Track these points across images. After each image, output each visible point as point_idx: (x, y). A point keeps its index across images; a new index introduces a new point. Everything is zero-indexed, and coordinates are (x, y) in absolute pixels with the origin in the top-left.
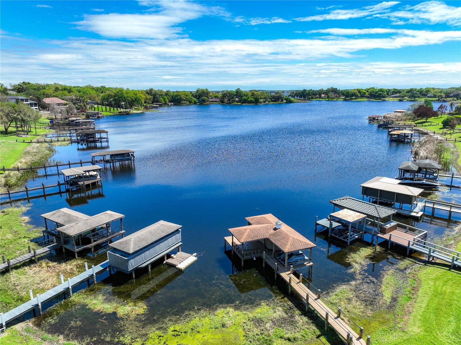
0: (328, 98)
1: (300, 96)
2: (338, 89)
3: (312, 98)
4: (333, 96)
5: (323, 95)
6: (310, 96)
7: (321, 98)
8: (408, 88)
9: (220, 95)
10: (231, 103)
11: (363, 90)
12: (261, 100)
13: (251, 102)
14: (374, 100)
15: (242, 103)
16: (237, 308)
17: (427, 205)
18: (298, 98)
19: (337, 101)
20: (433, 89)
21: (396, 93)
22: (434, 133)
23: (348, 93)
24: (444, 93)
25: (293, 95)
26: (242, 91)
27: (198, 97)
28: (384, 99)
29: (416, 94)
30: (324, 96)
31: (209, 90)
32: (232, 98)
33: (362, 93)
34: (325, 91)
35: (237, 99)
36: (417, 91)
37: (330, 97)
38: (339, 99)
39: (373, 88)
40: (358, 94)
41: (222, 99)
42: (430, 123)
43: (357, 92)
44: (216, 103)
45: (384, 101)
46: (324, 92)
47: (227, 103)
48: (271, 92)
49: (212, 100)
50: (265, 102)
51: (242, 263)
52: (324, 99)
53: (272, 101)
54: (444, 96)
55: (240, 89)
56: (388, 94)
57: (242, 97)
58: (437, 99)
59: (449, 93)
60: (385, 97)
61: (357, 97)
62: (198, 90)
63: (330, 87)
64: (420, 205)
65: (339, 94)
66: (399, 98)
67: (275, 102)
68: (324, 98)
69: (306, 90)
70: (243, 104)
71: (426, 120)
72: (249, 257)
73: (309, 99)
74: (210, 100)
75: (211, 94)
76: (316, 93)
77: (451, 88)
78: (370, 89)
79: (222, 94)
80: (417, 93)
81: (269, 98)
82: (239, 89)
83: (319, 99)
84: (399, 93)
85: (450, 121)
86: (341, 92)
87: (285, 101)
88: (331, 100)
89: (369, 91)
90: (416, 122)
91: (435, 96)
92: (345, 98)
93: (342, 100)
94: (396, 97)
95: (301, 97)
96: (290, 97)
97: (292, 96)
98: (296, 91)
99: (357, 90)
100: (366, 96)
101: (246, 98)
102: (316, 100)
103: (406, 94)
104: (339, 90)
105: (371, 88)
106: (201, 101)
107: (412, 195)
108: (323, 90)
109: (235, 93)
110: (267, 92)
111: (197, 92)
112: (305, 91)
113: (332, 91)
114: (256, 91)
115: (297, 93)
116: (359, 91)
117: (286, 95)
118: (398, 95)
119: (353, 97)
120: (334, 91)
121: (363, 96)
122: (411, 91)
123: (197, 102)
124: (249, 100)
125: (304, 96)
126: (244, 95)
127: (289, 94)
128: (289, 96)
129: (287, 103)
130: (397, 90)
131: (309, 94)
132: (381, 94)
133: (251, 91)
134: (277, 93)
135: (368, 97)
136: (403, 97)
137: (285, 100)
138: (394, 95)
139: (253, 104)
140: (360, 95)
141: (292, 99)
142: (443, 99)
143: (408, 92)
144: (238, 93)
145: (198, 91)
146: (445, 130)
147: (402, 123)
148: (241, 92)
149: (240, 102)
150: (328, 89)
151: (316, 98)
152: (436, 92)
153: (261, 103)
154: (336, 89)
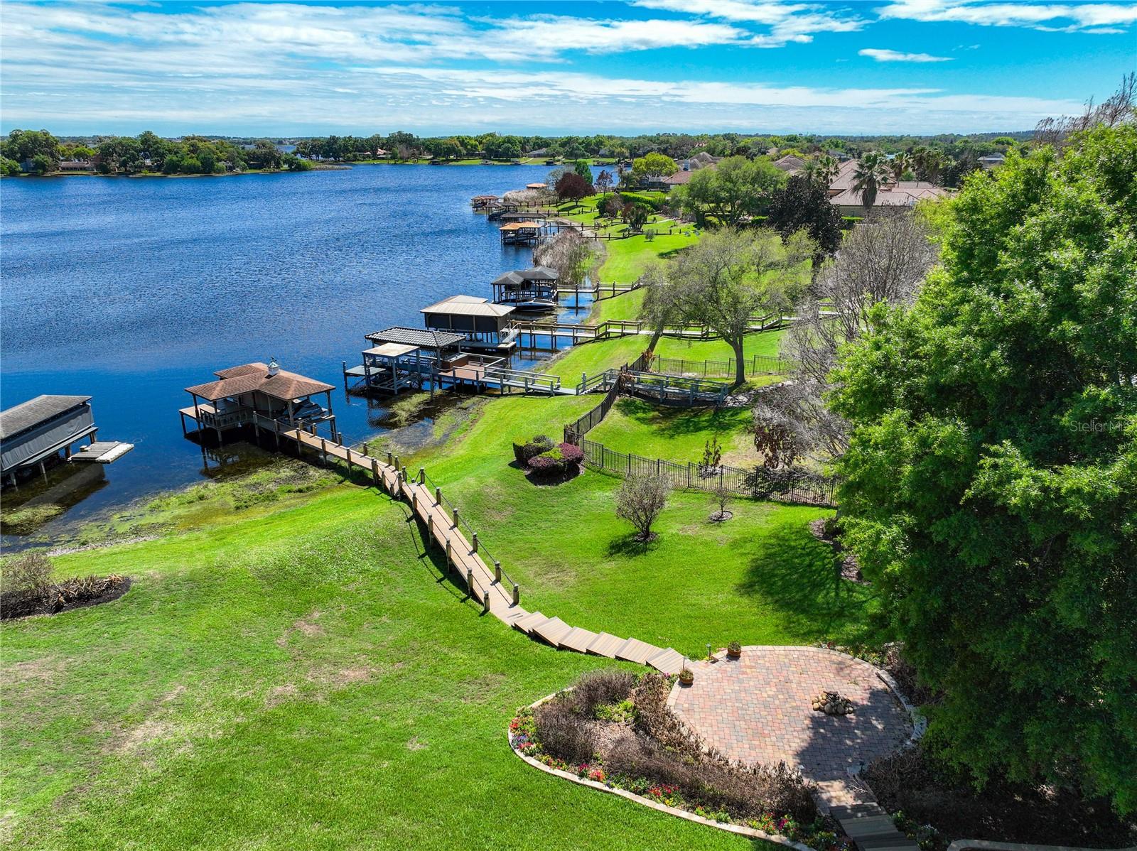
0: (394, 157)
1: (324, 153)
2: (414, 136)
3: (355, 158)
4: (406, 154)
5: (381, 152)
6: (350, 152)
7: (378, 159)
8: (563, 135)
9: (92, 149)
10: (132, 174)
11: (470, 138)
12: (221, 164)
13: (191, 170)
14: (496, 163)
15: (166, 172)
16: (218, 481)
17: (523, 331)
18: (321, 158)
19: (415, 165)
20: (610, 138)
21: (540, 147)
22: (582, 226)
23: (438, 145)
24: (627, 148)
25: (307, 151)
26: (162, 140)
27: (19, 155)
28: (518, 160)
29: (578, 149)
30: (384, 154)
31: (53, 134)
32: (134, 159)
33: (469, 147)
34: (385, 142)
35: (148, 162)
36: (580, 144)
37: (399, 155)
38: (420, 162)
39: (491, 135)
40: (460, 148)
41: (102, 160)
42: (581, 209)
43: (459, 145)
44: (85, 173)
45: (517, 164)
46: (383, 144)
47: (119, 174)
48: (246, 143)
49: (70, 164)
50: (231, 169)
51: (220, 436)
52: (385, 162)
53: (251, 167)
54: (627, 154)
55: (154, 134)
56: (523, 149)
57: (162, 156)
58: (617, 160)
59: (635, 148)
60: (518, 156)
61: (460, 156)
62: (17, 135)
63: (395, 131)
64: (513, 332)
65: (418, 149)
66: (547, 159)
67: (260, 168)
68: (383, 158)
69: (338, 138)
70: (170, 176)
71: (577, 202)
72: (229, 425)
73: (347, 161)
74: (64, 164)
75: (61, 147)
76: (363, 146)
77: (640, 137)
78: (485, 137)
79: (100, 148)
80: (580, 147)
81: (242, 159)
82: (149, 133)
83: (372, 162)
84: (546, 147)
85: (608, 203)
86: (423, 144)
87: (286, 167)
88: (402, 164)
89: (484, 141)
90: (560, 208)
91: (612, 155)
92: (433, 158)
93: (427, 162)
94: (539, 156)
95: (326, 155)
96: (299, 156)
97: (304, 154)
98: (314, 140)
99: (458, 138)
100: (479, 155)
101: (175, 158)
102: (365, 162)
103: (558, 149)
104: (418, 139)
105: (488, 135)
106: (33, 169)
107: (495, 315)
108: (379, 138)
109: (139, 145)
110: (235, 142)
111: (13, 142)
112: (334, 140)
113: (401, 142)
114: (201, 139)
115: (314, 146)
116: (463, 142)
117: (287, 151)
118: (544, 150)
119: (452, 157)
120: (406, 140)
121: (471, 154)
122: (567, 142)
123: (21, 169)
124: (185, 163)
125: (334, 153)
126: (170, 151)
127: (295, 149)
128: (295, 153)
129: (291, 170)
130: (541, 139)
131: (346, 150)
132: (508, 149)
133: (188, 139)
134: (261, 144)
135: (484, 157)
136: (553, 156)
137: (285, 162)
138: (536, 152)
139: (199, 175)
140: (465, 152)
141: (304, 160)
142: (626, 160)
143: (563, 144)
144: (149, 145)
145: (14, 137)
146: (601, 221)
147: (533, 210)
148: (157, 142)
149: (159, 171)
150: (392, 137)
151: (364, 158)
152: (613, 146)
153: (220, 171)
154: (411, 135)
